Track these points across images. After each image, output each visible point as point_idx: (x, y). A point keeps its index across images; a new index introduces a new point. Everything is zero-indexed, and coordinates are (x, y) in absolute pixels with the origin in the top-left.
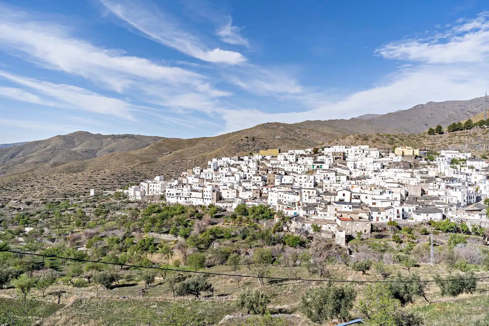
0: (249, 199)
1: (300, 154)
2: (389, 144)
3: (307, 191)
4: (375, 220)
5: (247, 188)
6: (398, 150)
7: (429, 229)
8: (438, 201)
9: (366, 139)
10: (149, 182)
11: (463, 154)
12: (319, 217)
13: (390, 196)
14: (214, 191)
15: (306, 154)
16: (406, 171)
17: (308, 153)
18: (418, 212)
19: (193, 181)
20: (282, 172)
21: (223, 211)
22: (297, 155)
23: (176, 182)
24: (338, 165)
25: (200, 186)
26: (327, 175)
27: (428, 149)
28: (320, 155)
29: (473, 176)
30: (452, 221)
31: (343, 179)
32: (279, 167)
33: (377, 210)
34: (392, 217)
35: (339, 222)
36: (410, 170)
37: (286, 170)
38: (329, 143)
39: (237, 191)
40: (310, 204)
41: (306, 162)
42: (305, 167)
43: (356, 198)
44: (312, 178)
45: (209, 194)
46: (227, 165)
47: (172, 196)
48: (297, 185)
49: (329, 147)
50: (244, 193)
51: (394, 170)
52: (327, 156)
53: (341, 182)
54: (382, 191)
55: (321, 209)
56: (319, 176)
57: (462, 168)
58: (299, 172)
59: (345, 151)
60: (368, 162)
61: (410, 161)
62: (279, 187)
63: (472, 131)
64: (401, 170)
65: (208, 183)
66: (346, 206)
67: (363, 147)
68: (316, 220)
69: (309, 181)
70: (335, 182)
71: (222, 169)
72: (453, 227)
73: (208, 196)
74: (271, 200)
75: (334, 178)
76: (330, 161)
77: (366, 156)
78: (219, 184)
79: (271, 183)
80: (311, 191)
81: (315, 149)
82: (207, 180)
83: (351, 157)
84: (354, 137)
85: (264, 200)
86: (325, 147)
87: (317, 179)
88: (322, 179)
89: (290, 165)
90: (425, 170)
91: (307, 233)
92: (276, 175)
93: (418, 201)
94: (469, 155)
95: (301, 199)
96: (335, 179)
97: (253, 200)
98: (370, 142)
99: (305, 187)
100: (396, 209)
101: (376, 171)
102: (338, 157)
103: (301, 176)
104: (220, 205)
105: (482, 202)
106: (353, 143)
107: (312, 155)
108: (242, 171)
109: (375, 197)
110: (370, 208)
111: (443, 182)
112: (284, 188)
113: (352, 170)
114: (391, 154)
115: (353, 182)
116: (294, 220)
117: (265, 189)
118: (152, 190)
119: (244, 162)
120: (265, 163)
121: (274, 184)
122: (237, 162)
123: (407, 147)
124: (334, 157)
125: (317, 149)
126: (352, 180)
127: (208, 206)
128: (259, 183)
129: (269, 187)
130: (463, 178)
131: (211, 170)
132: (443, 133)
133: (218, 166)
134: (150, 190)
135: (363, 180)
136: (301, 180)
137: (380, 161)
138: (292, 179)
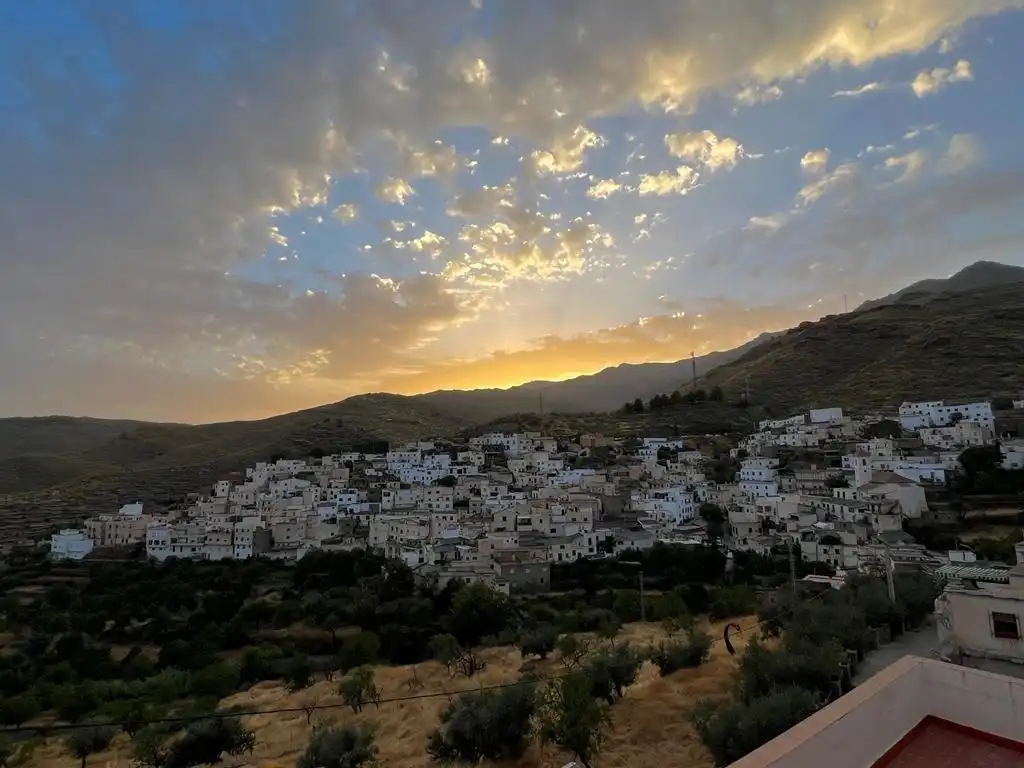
1: (428, 449)
3: (441, 516)
4: (555, 557)
5: (326, 518)
6: (585, 439)
8: (646, 519)
9: (534, 424)
10: (105, 518)
11: (673, 442)
12: (464, 563)
13: (577, 514)
14: (257, 529)
19: (211, 511)
20: (395, 484)
22: (422, 451)
23: (172, 517)
24: (494, 466)
28: (462, 451)
31: (503, 490)
33: (558, 540)
34: (582, 551)
35: (498, 568)
37: (402, 479)
39: (307, 524)
40: (447, 540)
41: (438, 463)
43: (525, 524)
45: (247, 535)
47: (160, 545)
48: (423, 506)
49: (478, 436)
50: (321, 527)
51: (581, 471)
52: (475, 451)
53: (499, 496)
54: (564, 507)
55: (467, 548)
56: (461, 487)
57: (674, 465)
59: (505, 442)
60: (541, 460)
62: (389, 512)
64: (591, 471)
65: (245, 513)
66: (509, 538)
68: (459, 569)
69: (445, 498)
70: (489, 497)
71: (276, 482)
73: (245, 539)
74: (376, 538)
76: (480, 460)
77: (537, 450)
78: (269, 515)
80: (449, 516)
82: (243, 509)
83: (512, 452)
85: (362, 539)
86: (472, 437)
90: (624, 469)
92: (383, 490)
94: (681, 443)
95: (431, 532)
96: (488, 492)
97: (340, 539)
98: (541, 427)
99: (438, 510)
100: (586, 537)
101: (553, 475)
102: (494, 452)
103: (431, 489)
104: (271, 555)
106: (515, 428)
108: (318, 485)
109: (555, 519)
110: (548, 538)
112: (399, 513)
115: (519, 496)
117: (362, 517)
118: (112, 536)
119: (322, 468)
121: (379, 507)
122: (309, 469)
124: (487, 452)
126: (517, 491)
127: (246, 561)
128: (351, 507)
129: (371, 513)
131: (253, 487)
133: (268, 479)
134: (107, 536)
135: (533, 492)
136: (430, 496)
137: (557, 459)
138: (413, 496)
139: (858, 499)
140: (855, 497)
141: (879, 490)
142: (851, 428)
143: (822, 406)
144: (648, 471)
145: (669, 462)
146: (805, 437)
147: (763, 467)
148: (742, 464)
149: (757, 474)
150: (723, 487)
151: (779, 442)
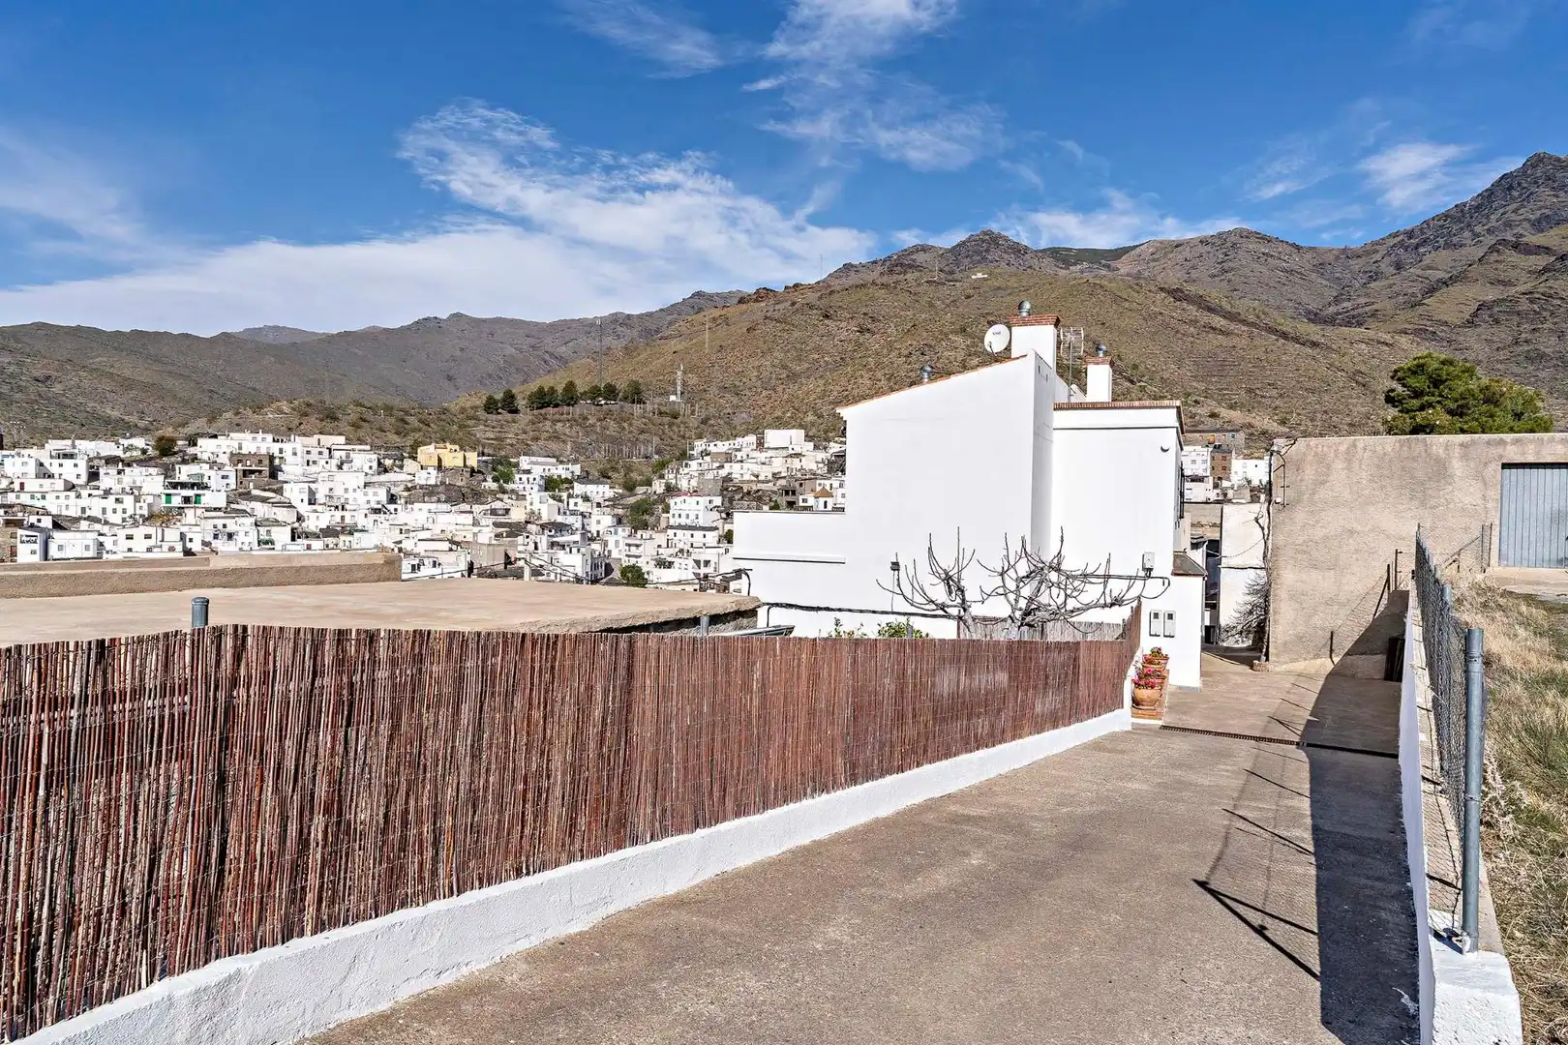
2: (398, 433)
9: (329, 419)
11: (565, 466)
15: (128, 454)
17: (137, 454)
20: (39, 521)
22: (90, 460)
24: (256, 492)
26: (225, 526)
27: (492, 452)
28: (184, 462)
29: (594, 518)
32: (18, 501)
38: (210, 422)
41: (134, 482)
42: (137, 500)
44: (172, 535)
49: (215, 436)
51: (425, 506)
52: (213, 464)
53: (277, 546)
57: (572, 501)
58: (116, 519)
59: (275, 448)
61: (459, 484)
63: (577, 410)
67: (329, 440)
69: (165, 547)
70: (255, 546)
75: (250, 534)
76: (226, 481)
77: (340, 467)
81: (159, 439)
83: (292, 469)
84: (293, 409)
86: (202, 435)
87: (191, 540)
88: (209, 538)
89: (72, 494)
90: (498, 505)
92: (20, 532)
94: (577, 469)
96: (253, 538)
98: (343, 425)
101: (376, 511)
102: (254, 468)
103: (129, 532)
105: (616, 574)
106: (293, 426)
107: (151, 459)
111: (543, 534)
113: (304, 508)
114: (408, 462)
115: (318, 544)
123: (448, 444)
125: (173, 441)
126: (307, 537)
130: (575, 522)
132: (516, 411)
135: (342, 538)
137: (381, 484)
138: (91, 543)
142: (813, 459)
143: (779, 423)
144: (535, 508)
145: (564, 495)
146: (756, 468)
147: (701, 507)
148: (672, 502)
149: (692, 517)
150: (646, 534)
151: (723, 473)
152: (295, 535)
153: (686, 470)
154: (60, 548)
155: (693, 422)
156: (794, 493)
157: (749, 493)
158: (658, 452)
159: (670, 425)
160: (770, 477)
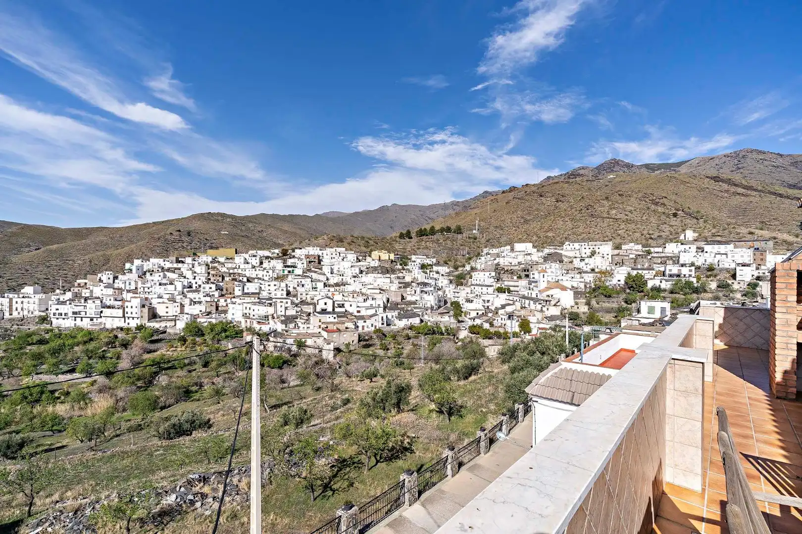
0: (200, 315)
1: (265, 255)
2: (365, 247)
4: (360, 329)
5: (194, 300)
6: (375, 254)
7: (411, 333)
8: (416, 306)
9: (340, 242)
10: (11, 296)
11: (429, 259)
12: (301, 331)
13: (373, 302)
14: (143, 306)
15: (273, 255)
16: (385, 276)
17: (275, 255)
18: (400, 317)
19: (102, 292)
20: (243, 279)
21: (162, 333)
22: (261, 257)
23: (69, 295)
24: (313, 269)
25: (116, 300)
26: (301, 282)
27: (401, 254)
28: (290, 258)
29: (440, 281)
30: (429, 324)
31: (320, 285)
32: (238, 272)
33: (362, 318)
34: (377, 324)
35: (325, 334)
36: (388, 275)
37: (248, 276)
38: (300, 243)
39: (181, 304)
40: (289, 316)
41: (273, 265)
42: (273, 272)
43: (340, 307)
44: (283, 285)
45: (134, 310)
46: (160, 270)
47: (63, 316)
48: (264, 294)
49: (301, 249)
50: (192, 307)
51: (373, 275)
52: (299, 259)
53: (318, 290)
54: (365, 298)
55: (303, 321)
56: (292, 282)
57: (431, 273)
58: (266, 278)
59: (320, 253)
60: (346, 267)
61: (387, 266)
62: (242, 298)
63: (435, 237)
64: (379, 275)
65: (131, 295)
66: (331, 316)
67: (339, 250)
68: (298, 334)
69: (280, 289)
70: (311, 290)
71: (151, 274)
72: (430, 330)
73: (134, 313)
74: (233, 314)
76: (303, 265)
77: (343, 260)
78: (150, 297)
79: (229, 292)
80: (285, 301)
81: (283, 250)
82: (129, 291)
83: (326, 261)
84: (328, 238)
85: (223, 315)
86: (296, 248)
87: (289, 287)
88: (296, 286)
89: (254, 269)
90: (401, 275)
91: (289, 350)
92: (236, 283)
93: (399, 306)
94: (434, 260)
95: (276, 311)
96: (310, 286)
97: (208, 315)
98: (345, 244)
99: (276, 297)
100: (380, 316)
101: (354, 277)
102: (313, 260)
103: (269, 283)
104: (155, 325)
105: (449, 305)
106: (327, 244)
107: (280, 257)
108: (185, 277)
109: (359, 305)
110: (355, 316)
111: (418, 287)
112: (249, 298)
113: (329, 275)
114: (368, 259)
115: (332, 289)
116: (273, 336)
117: (222, 300)
118: (19, 309)
119: (186, 265)
120: (218, 267)
121: (234, 294)
122: (175, 265)
123: (383, 251)
124: (308, 260)
125: (287, 250)
126: (330, 286)
127: (136, 328)
128: (213, 293)
129: (228, 298)
130: (432, 282)
131: (134, 276)
132: (412, 238)
133: (145, 270)
134: (14, 308)
135: (342, 287)
136: (269, 288)
137: (357, 266)
138: (257, 287)
139: (538, 297)
140: (537, 296)
141: (550, 292)
142: (536, 256)
143: (521, 241)
144: (416, 276)
145: (428, 271)
146: (511, 260)
147: (486, 276)
148: (473, 274)
149: (482, 280)
150: (462, 288)
151: (496, 262)
152: (325, 285)
153: (480, 261)
154: (248, 289)
155: (483, 241)
156: (528, 271)
157: (507, 270)
158: (468, 253)
159: (473, 242)
160: (517, 264)
